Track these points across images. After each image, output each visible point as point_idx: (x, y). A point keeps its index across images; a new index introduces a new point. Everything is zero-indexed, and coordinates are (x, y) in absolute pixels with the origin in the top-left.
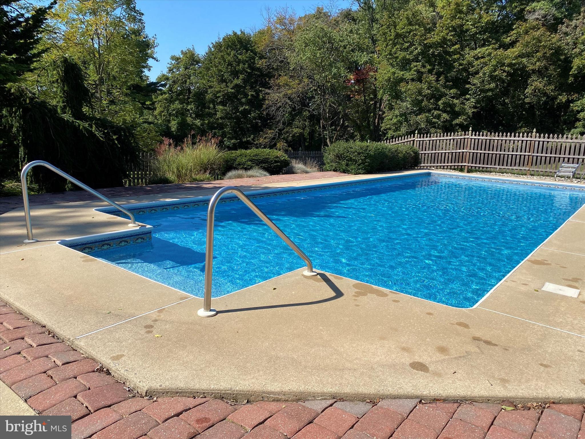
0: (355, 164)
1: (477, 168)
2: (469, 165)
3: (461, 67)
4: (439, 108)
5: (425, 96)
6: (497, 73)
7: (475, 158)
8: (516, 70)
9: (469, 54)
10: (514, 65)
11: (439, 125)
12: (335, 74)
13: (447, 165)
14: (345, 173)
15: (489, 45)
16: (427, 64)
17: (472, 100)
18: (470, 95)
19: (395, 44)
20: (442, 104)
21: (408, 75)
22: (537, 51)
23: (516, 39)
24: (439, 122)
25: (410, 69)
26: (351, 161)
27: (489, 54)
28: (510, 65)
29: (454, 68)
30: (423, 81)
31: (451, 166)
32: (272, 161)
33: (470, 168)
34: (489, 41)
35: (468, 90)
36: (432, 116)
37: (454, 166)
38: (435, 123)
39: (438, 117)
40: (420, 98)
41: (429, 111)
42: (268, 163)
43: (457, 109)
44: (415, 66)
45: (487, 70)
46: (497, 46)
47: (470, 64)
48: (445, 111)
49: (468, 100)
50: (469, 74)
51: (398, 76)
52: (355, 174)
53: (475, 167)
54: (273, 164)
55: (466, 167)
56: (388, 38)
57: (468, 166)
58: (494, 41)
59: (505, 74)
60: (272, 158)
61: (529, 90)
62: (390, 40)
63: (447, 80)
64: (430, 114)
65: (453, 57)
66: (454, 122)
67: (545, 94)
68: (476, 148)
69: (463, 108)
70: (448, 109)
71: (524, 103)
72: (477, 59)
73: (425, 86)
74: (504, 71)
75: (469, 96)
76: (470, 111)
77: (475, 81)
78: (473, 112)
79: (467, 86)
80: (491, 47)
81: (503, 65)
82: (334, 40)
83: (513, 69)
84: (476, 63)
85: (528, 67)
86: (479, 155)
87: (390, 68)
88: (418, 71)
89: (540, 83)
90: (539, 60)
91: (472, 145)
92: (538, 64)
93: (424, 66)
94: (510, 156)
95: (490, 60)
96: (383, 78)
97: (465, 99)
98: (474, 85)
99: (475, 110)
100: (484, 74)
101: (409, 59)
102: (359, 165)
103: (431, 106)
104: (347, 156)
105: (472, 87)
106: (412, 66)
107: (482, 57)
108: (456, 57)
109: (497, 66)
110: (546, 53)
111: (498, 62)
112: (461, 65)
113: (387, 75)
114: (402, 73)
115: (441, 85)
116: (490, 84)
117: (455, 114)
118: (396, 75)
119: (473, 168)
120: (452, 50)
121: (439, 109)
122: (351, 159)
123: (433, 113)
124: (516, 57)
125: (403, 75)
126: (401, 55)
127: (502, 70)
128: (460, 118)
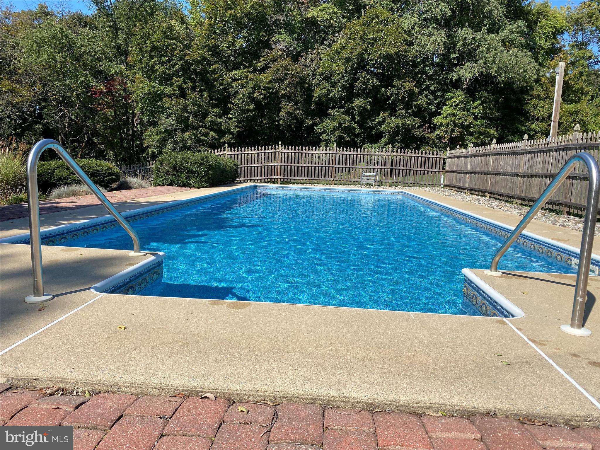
0: (197, 177)
1: (289, 181)
2: (282, 177)
3: (221, 87)
4: (206, 125)
5: (191, 113)
6: (255, 95)
7: (286, 171)
8: (271, 94)
9: (226, 74)
10: (269, 88)
11: (208, 143)
12: (82, 82)
13: (261, 178)
14: (185, 187)
15: (244, 69)
16: (188, 81)
17: (234, 119)
18: (231, 114)
19: (151, 57)
20: (209, 122)
21: (169, 90)
22: (286, 79)
23: (266, 65)
24: (208, 140)
25: (172, 85)
26: (192, 173)
27: (246, 77)
28: (265, 88)
29: (216, 87)
30: (188, 98)
31: (264, 179)
32: (104, 174)
33: (282, 180)
34: (243, 65)
35: (230, 109)
36: (200, 133)
37: (268, 179)
38: (203, 141)
39: (206, 135)
40: (186, 115)
41: (196, 128)
42: (100, 177)
43: (223, 128)
44: (176, 82)
45: (246, 91)
46: (251, 70)
47: (229, 84)
48: (211, 129)
49: (230, 119)
50: (229, 94)
51: (158, 91)
52: (198, 188)
53: (287, 179)
54: (106, 177)
55: (279, 180)
56: (144, 50)
57: (281, 179)
58: (247, 65)
59: (262, 96)
60: (104, 170)
61: (282, 113)
62: (146, 51)
63: (211, 99)
64: (198, 131)
65: (213, 76)
66: (221, 141)
67: (296, 118)
68: (286, 161)
69: (228, 127)
70: (216, 127)
71: (279, 125)
72: (235, 80)
73: (189, 103)
74: (262, 94)
75: (231, 116)
76: (235, 130)
77: (237, 102)
78: (238, 131)
79: (229, 106)
80: (246, 70)
81: (259, 88)
82: (74, 44)
83: (269, 93)
84: (234, 84)
85: (280, 92)
86: (289, 167)
87: (147, 81)
88: (180, 87)
89: (291, 107)
90: (288, 86)
91: (283, 159)
92: (288, 89)
93: (185, 83)
94: (317, 168)
95: (247, 83)
96: (142, 92)
97: (228, 118)
98: (236, 105)
99: (239, 129)
100: (244, 95)
101: (169, 75)
102: (202, 177)
103: (198, 124)
104: (187, 168)
105: (234, 107)
106: (173, 81)
107: (240, 79)
108: (216, 76)
109: (255, 89)
110: (293, 80)
111: (255, 85)
112: (221, 84)
113: (146, 89)
114: (162, 87)
115: (206, 103)
116: (249, 105)
117: (222, 133)
118: (156, 89)
119: (285, 180)
120: (211, 69)
121: (205, 127)
122: (192, 171)
123: (201, 131)
124: (270, 82)
125: (164, 89)
126: (161, 69)
127: (259, 92)
128: (226, 136)
